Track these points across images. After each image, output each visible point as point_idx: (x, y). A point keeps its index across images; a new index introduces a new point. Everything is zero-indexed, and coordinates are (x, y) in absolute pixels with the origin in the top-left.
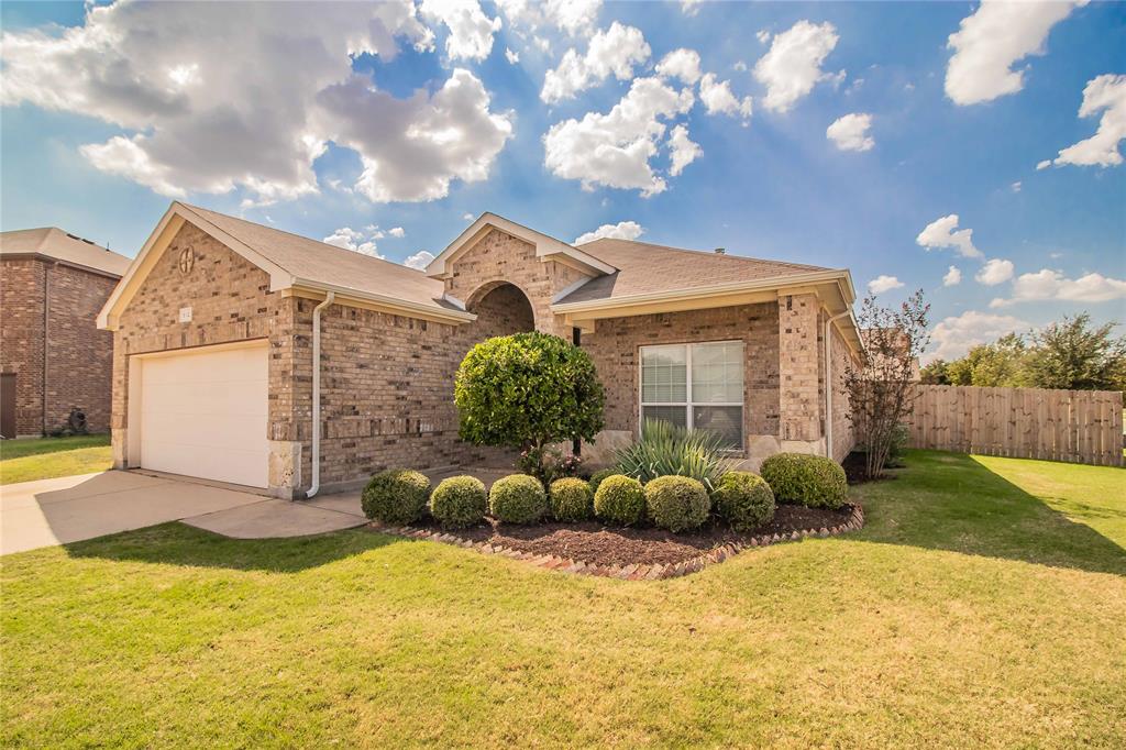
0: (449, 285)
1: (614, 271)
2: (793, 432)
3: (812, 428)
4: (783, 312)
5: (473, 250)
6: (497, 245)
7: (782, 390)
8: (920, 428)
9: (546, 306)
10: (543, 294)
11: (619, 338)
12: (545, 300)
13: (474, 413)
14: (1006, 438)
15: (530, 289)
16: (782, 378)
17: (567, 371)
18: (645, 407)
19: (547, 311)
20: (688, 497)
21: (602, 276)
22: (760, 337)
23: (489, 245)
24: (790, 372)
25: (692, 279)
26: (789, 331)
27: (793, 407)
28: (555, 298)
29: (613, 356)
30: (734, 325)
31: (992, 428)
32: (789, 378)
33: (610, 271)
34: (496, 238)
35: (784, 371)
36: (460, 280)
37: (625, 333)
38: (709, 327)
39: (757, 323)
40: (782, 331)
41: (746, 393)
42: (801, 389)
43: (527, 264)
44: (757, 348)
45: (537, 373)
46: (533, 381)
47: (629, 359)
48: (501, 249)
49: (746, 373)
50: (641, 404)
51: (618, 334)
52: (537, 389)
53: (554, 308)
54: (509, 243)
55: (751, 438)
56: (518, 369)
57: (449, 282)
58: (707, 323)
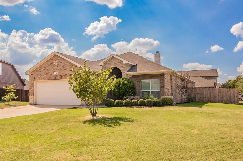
0: (103, 67)
1: (136, 65)
2: (166, 94)
3: (169, 94)
4: (165, 76)
5: (109, 60)
6: (114, 60)
7: (165, 88)
8: (201, 97)
9: (125, 72)
10: (124, 70)
11: (137, 78)
12: (124, 71)
13: (117, 91)
14: (217, 99)
15: (121, 69)
16: (165, 86)
17: (131, 85)
18: (142, 91)
19: (125, 73)
20: (151, 101)
21: (133, 66)
22: (162, 79)
23: (112, 60)
24: (166, 85)
25: (151, 69)
26: (166, 78)
27: (166, 90)
28: (126, 71)
29: (136, 81)
30: (158, 76)
31: (215, 97)
32: (166, 86)
33: (135, 65)
34: (114, 59)
35: (165, 85)
36: (106, 66)
37: (138, 77)
38: (154, 77)
39: (162, 76)
40: (165, 78)
41: (160, 89)
42: (167, 88)
43: (121, 64)
44: (162, 80)
45: (127, 85)
46: (126, 86)
47: (139, 82)
48: (115, 61)
49: (160, 85)
50: (141, 91)
51: (137, 77)
52: (127, 87)
53: (126, 73)
54: (117, 60)
55: (161, 96)
56: (124, 84)
57: (103, 66)
58: (154, 76)
